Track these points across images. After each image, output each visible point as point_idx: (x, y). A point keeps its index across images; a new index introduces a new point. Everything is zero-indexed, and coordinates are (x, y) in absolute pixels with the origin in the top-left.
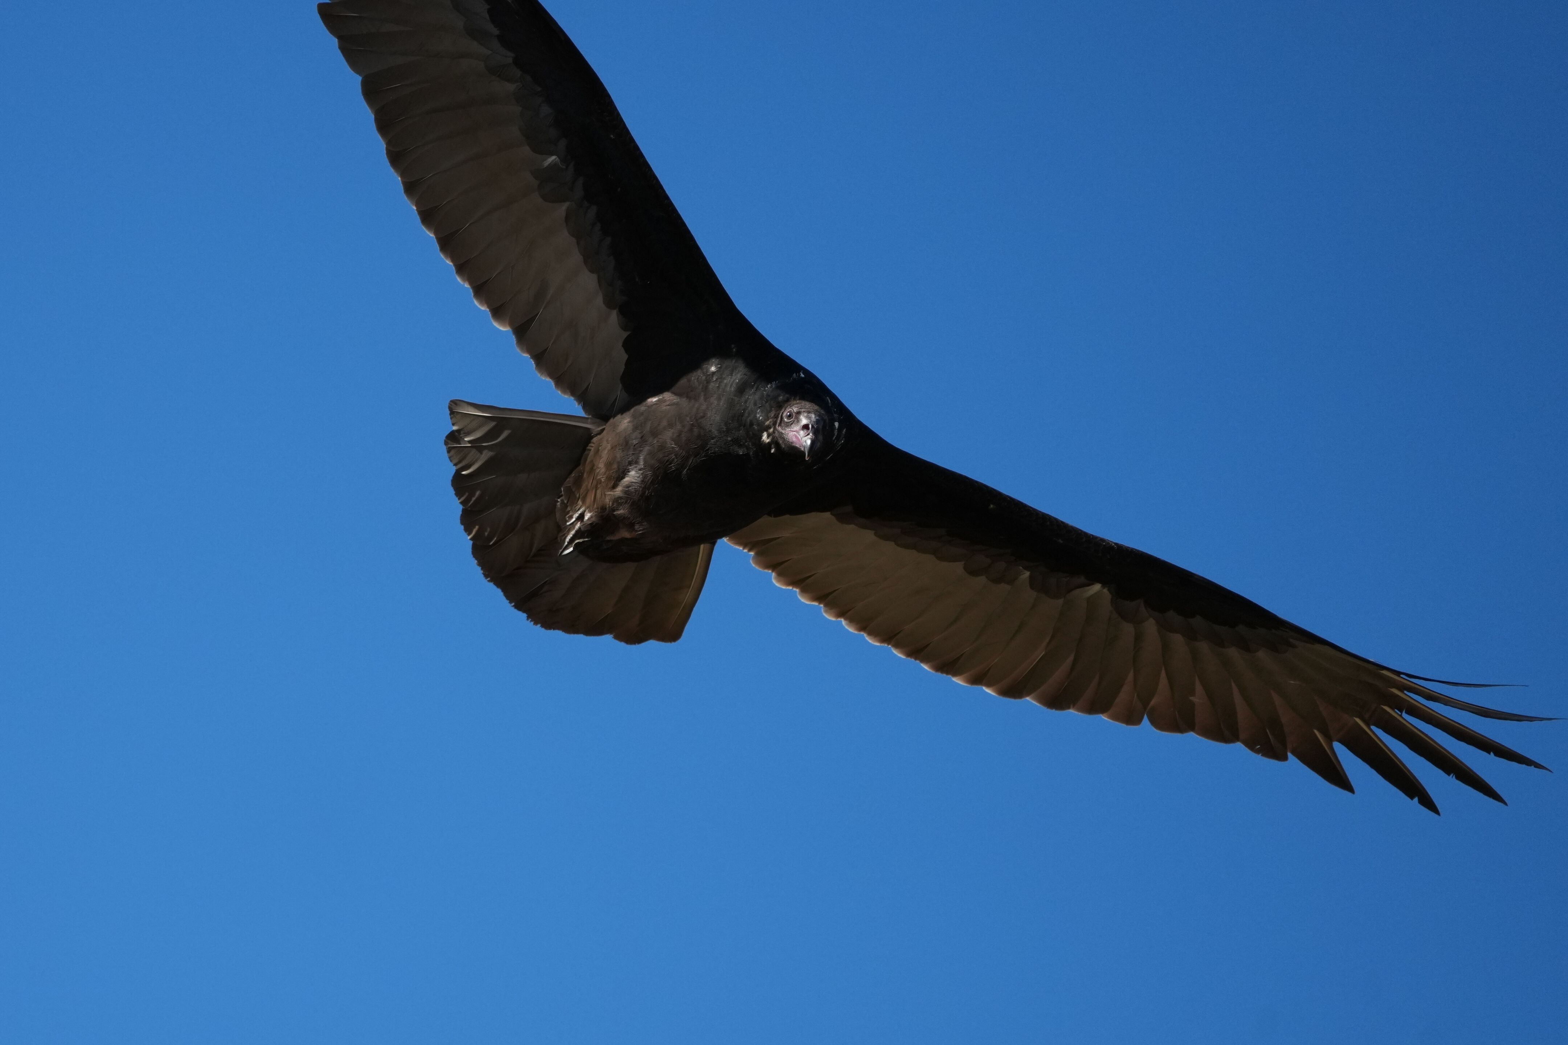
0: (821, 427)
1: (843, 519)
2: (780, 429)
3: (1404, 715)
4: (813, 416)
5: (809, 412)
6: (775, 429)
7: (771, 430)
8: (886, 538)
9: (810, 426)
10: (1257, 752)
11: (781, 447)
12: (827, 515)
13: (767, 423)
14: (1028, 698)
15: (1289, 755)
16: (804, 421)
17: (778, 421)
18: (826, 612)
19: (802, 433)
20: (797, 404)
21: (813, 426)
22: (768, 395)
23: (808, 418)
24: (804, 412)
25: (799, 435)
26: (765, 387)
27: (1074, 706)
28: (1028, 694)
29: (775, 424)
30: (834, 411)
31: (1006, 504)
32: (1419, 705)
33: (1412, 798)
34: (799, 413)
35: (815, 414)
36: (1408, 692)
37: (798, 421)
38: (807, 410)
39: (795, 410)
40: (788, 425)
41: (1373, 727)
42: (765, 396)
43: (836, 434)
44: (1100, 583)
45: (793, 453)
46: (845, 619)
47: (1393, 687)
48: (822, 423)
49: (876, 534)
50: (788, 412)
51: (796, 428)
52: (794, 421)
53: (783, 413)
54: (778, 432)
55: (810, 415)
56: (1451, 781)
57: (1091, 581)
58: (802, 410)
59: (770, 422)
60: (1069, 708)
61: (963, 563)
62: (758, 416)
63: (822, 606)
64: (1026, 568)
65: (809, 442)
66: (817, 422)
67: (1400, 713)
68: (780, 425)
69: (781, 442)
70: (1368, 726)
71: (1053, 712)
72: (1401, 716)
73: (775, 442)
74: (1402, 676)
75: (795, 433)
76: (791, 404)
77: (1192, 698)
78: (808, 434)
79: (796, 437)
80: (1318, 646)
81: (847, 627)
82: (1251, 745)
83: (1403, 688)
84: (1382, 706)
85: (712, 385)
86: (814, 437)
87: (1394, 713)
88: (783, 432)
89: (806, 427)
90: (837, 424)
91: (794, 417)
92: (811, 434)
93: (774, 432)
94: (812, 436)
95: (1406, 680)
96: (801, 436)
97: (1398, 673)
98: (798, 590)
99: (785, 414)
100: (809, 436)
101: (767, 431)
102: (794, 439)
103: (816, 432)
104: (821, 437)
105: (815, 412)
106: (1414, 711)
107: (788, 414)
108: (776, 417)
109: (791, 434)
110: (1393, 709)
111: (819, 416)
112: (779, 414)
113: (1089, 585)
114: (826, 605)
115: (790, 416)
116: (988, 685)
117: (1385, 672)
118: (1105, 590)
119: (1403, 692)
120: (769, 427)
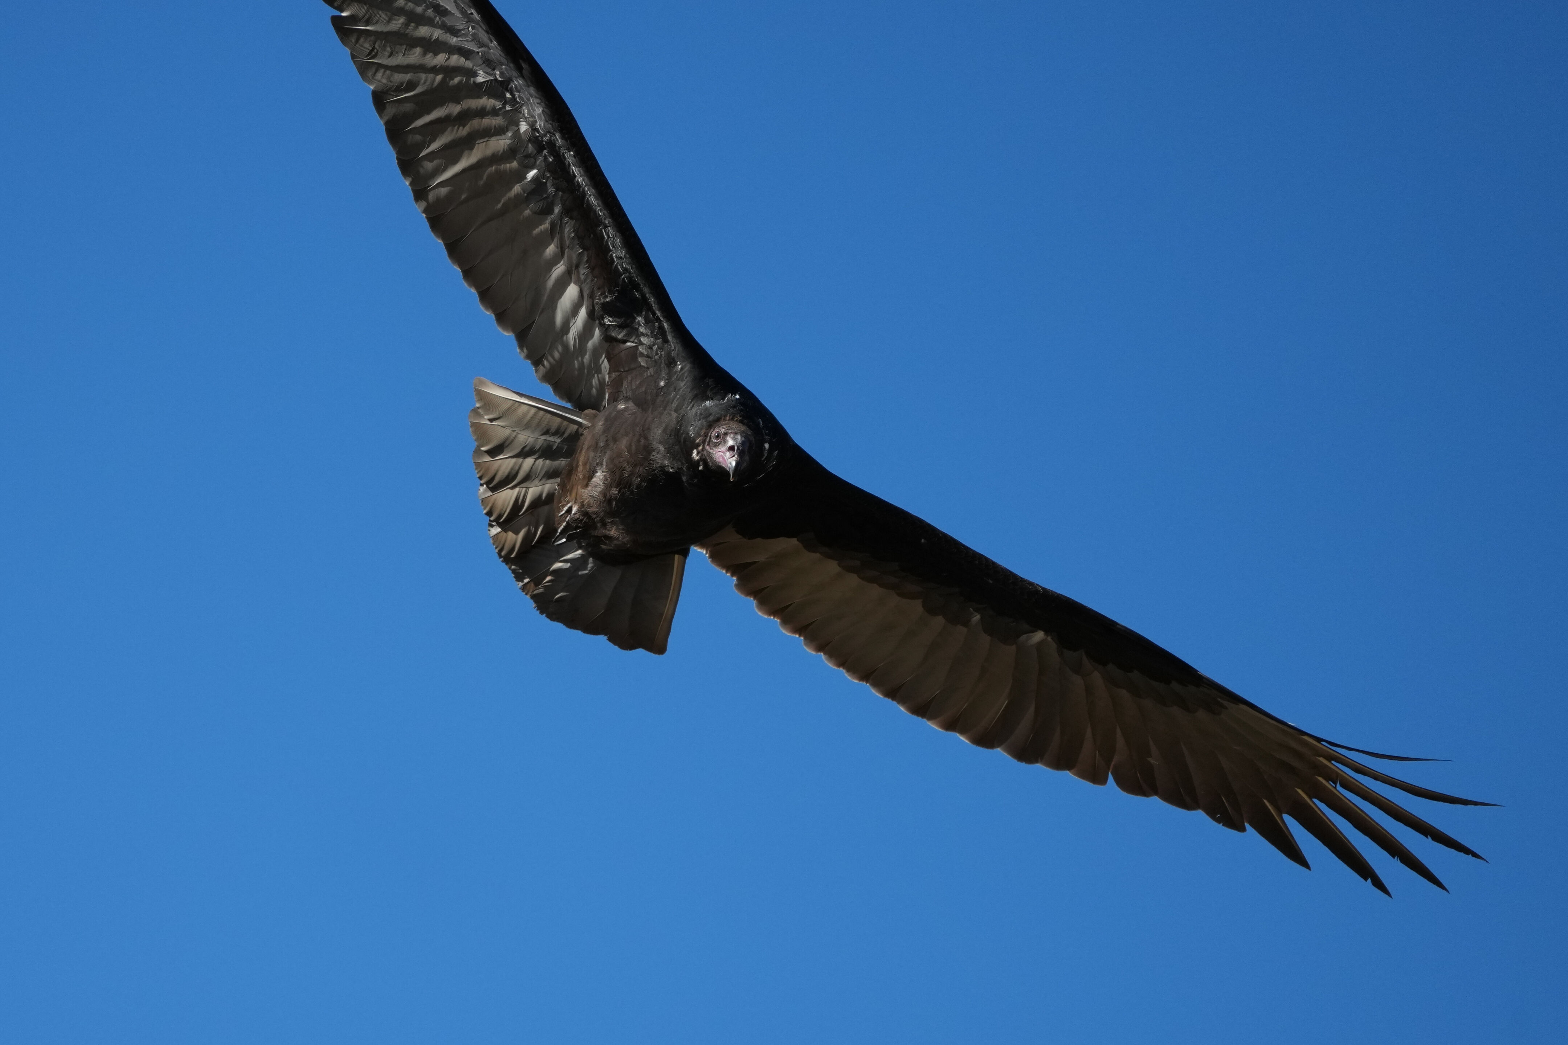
0: (746, 448)
1: (809, 547)
2: (708, 448)
3: (1339, 787)
4: (739, 437)
5: (736, 434)
6: (704, 447)
7: (700, 448)
8: (850, 570)
9: (736, 448)
10: (1218, 821)
11: (709, 465)
12: (794, 541)
13: (698, 441)
14: (999, 749)
15: (1247, 825)
16: (730, 442)
17: (707, 441)
18: (806, 644)
19: (728, 454)
20: (726, 424)
21: (738, 448)
22: (701, 414)
23: (734, 439)
24: (731, 433)
25: (725, 456)
26: (700, 406)
27: (1042, 759)
28: (999, 746)
29: (704, 442)
30: (766, 433)
31: (936, 539)
32: (1346, 776)
33: (1366, 880)
34: (726, 434)
35: (741, 435)
36: (1336, 762)
37: (725, 442)
38: (733, 431)
39: (723, 431)
40: (716, 445)
41: (1315, 800)
42: (698, 415)
43: (766, 455)
44: (1041, 629)
45: (721, 472)
46: (825, 654)
47: (1320, 756)
48: (748, 445)
49: (839, 565)
50: (716, 433)
51: (723, 448)
52: (721, 442)
53: (712, 433)
54: (707, 451)
55: (736, 436)
56: (1396, 863)
57: (1036, 627)
58: (730, 431)
59: (700, 440)
60: (1037, 762)
61: (922, 600)
62: (691, 433)
63: (802, 638)
64: (977, 610)
65: (734, 464)
66: (743, 443)
67: (1334, 785)
68: (708, 444)
69: (709, 460)
70: (1311, 798)
71: (1023, 765)
72: (1335, 788)
73: (704, 460)
74: (1323, 743)
75: (721, 453)
76: (719, 425)
77: (1149, 759)
78: (734, 456)
79: (723, 458)
80: (1242, 706)
81: (826, 662)
82: (1212, 814)
83: (1331, 758)
84: (1317, 777)
85: (660, 399)
86: (739, 458)
87: (1329, 785)
88: (711, 451)
89: (731, 448)
90: (767, 446)
91: (722, 438)
92: (736, 456)
93: (703, 450)
94: (737, 459)
95: (1328, 747)
96: (727, 457)
97: (1319, 740)
98: (779, 620)
99: (713, 433)
100: (734, 458)
101: (697, 449)
102: (721, 460)
103: (741, 454)
104: (747, 458)
105: (742, 433)
106: (1347, 786)
107: (716, 434)
108: (706, 435)
109: (719, 454)
110: (1328, 781)
111: (745, 437)
112: (708, 433)
113: (1033, 632)
114: (805, 638)
115: (718, 437)
116: (962, 732)
117: (1306, 738)
118: (1049, 638)
119: (1330, 762)
120: (698, 445)
